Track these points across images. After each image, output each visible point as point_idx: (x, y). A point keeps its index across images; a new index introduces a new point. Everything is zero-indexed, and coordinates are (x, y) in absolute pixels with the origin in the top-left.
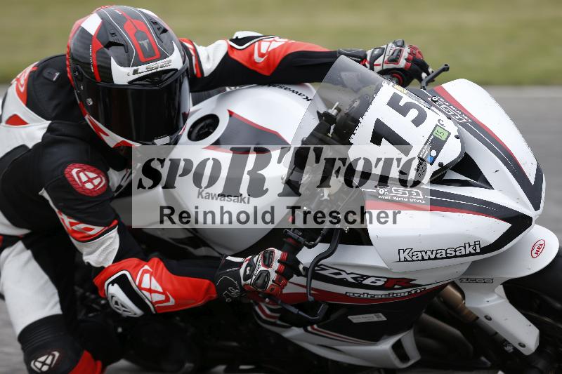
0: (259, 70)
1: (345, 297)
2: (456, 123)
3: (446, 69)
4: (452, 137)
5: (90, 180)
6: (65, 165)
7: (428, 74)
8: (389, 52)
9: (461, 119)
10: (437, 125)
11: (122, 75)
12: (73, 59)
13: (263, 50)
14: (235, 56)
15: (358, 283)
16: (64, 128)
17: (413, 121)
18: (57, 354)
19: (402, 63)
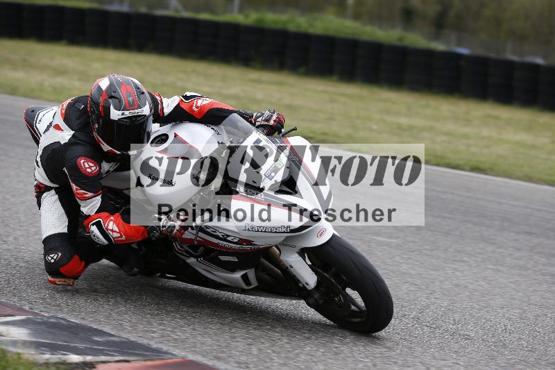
3: (295, 129)
5: (90, 167)
8: (266, 115)
11: (115, 115)
13: (199, 104)
14: (183, 106)
15: (225, 238)
18: (60, 254)
19: (272, 122)
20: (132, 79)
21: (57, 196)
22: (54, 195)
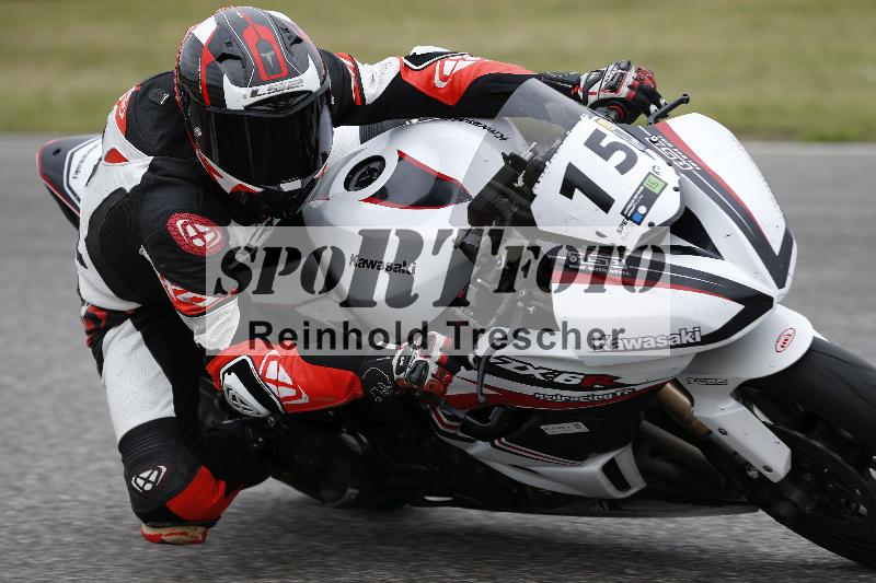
0: (439, 98)
1: (533, 399)
2: (678, 171)
3: (685, 100)
4: (669, 189)
5: (201, 235)
6: (167, 215)
7: (659, 106)
8: (609, 75)
9: (685, 166)
10: (650, 173)
11: (237, 97)
12: (182, 77)
13: (447, 72)
14: (411, 79)
15: (549, 381)
16: (170, 166)
17: (618, 168)
18: (164, 469)
19: (624, 91)
20: (273, 13)
21: (138, 335)
22: (130, 333)
